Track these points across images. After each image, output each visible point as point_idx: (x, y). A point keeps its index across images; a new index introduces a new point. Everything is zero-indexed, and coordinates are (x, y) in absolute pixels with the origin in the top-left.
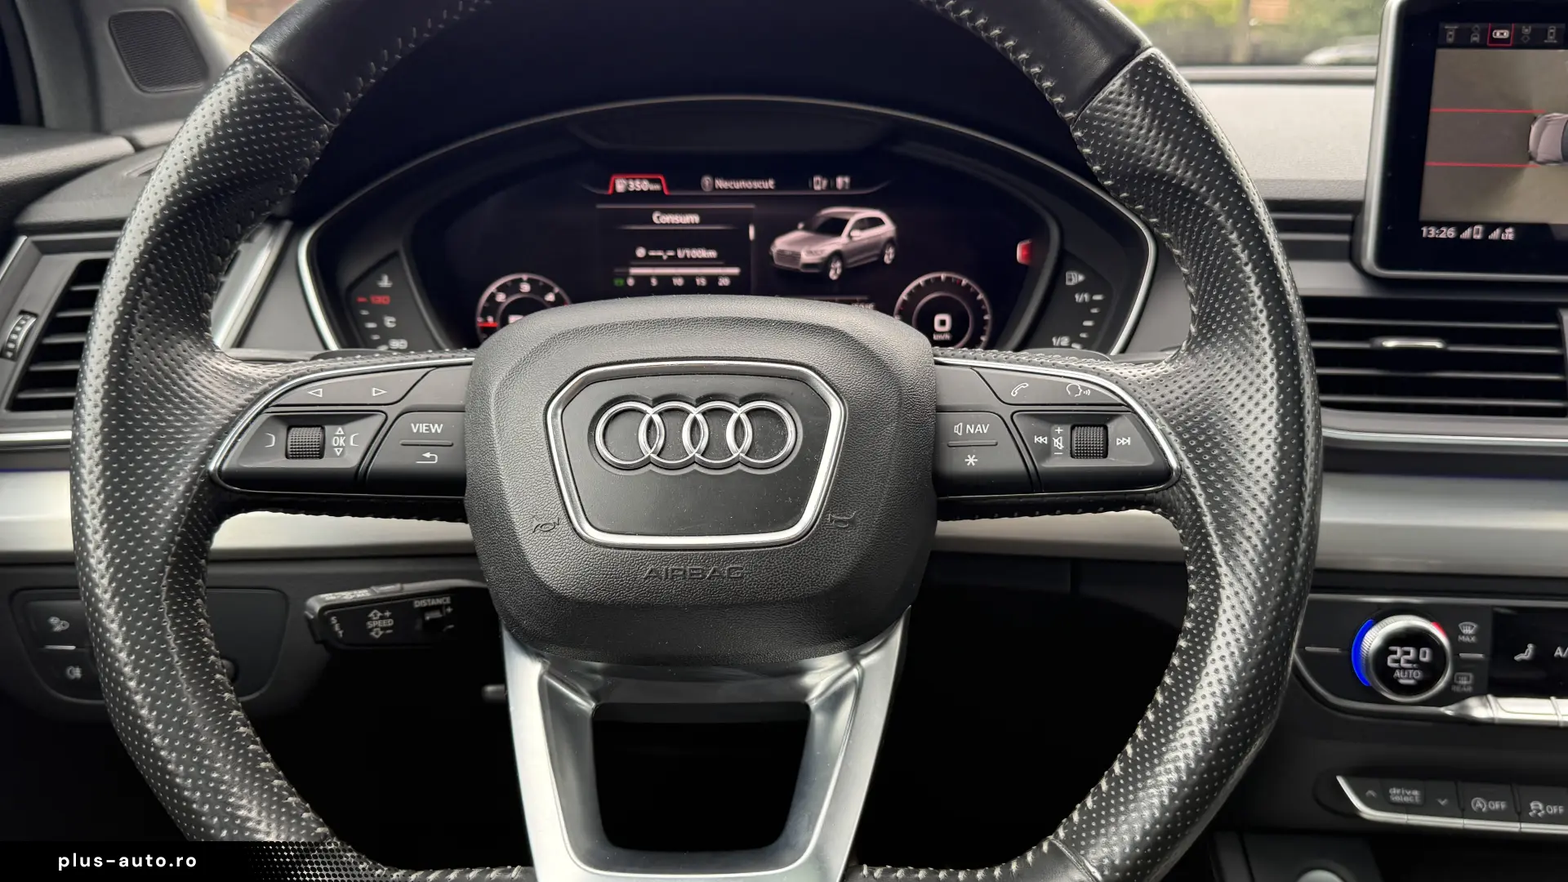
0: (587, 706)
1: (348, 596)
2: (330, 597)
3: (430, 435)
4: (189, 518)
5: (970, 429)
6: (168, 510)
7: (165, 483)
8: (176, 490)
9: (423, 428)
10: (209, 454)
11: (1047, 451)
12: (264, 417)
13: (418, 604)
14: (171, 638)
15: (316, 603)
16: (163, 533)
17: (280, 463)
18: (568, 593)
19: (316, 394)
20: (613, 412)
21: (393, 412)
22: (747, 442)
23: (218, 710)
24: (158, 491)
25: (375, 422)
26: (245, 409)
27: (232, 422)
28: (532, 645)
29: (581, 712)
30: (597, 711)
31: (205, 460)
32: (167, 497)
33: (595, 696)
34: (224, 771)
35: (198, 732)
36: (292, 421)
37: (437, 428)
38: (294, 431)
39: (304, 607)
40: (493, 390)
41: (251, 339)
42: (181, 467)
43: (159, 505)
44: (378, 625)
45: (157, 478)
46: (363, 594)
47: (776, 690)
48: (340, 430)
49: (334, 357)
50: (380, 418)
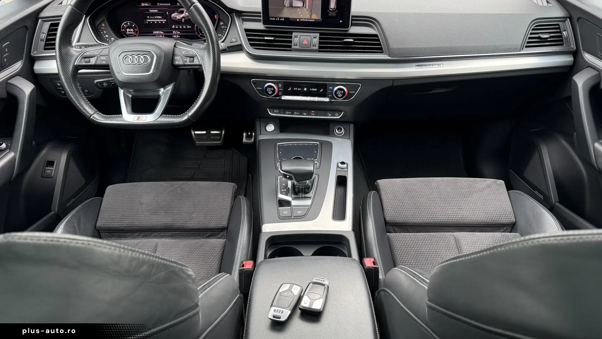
0: (131, 96)
1: (100, 80)
2: (97, 81)
3: (104, 59)
4: (73, 71)
5: (177, 58)
6: (70, 70)
7: (69, 67)
8: (71, 67)
9: (103, 58)
10: (75, 63)
11: (186, 61)
12: (81, 57)
13: (111, 81)
14: (74, 87)
15: (95, 81)
16: (70, 73)
17: (84, 64)
18: (122, 81)
19: (88, 54)
20: (125, 57)
21: (98, 56)
22: (143, 61)
23: (82, 96)
24: (69, 68)
25: (96, 58)
26: (78, 56)
27: (77, 58)
28: (122, 88)
29: (130, 97)
30: (132, 97)
31: (74, 64)
32: (70, 69)
33: (132, 95)
34: (83, 103)
35: (79, 99)
36: (85, 58)
37: (105, 58)
38: (85, 59)
39: (94, 82)
40: (110, 54)
41: (80, 41)
42: (71, 65)
43: (69, 70)
44: (105, 84)
45: (68, 66)
46: (102, 80)
47: (155, 94)
48: (92, 59)
49: (93, 46)
50: (97, 57)
